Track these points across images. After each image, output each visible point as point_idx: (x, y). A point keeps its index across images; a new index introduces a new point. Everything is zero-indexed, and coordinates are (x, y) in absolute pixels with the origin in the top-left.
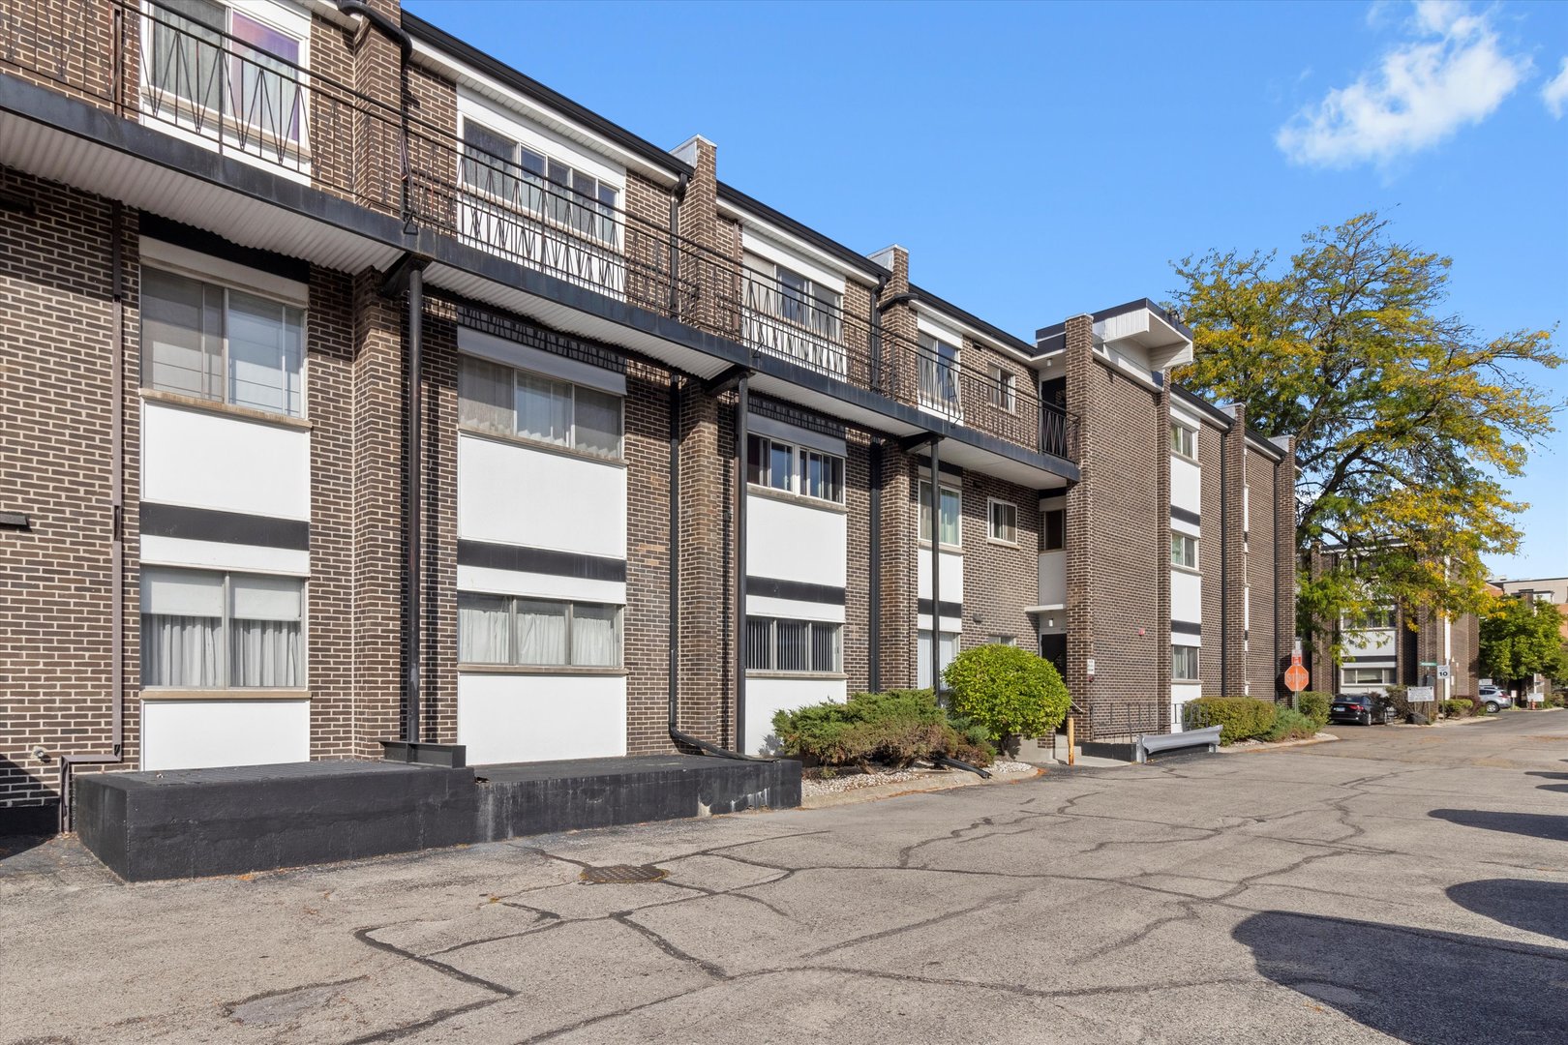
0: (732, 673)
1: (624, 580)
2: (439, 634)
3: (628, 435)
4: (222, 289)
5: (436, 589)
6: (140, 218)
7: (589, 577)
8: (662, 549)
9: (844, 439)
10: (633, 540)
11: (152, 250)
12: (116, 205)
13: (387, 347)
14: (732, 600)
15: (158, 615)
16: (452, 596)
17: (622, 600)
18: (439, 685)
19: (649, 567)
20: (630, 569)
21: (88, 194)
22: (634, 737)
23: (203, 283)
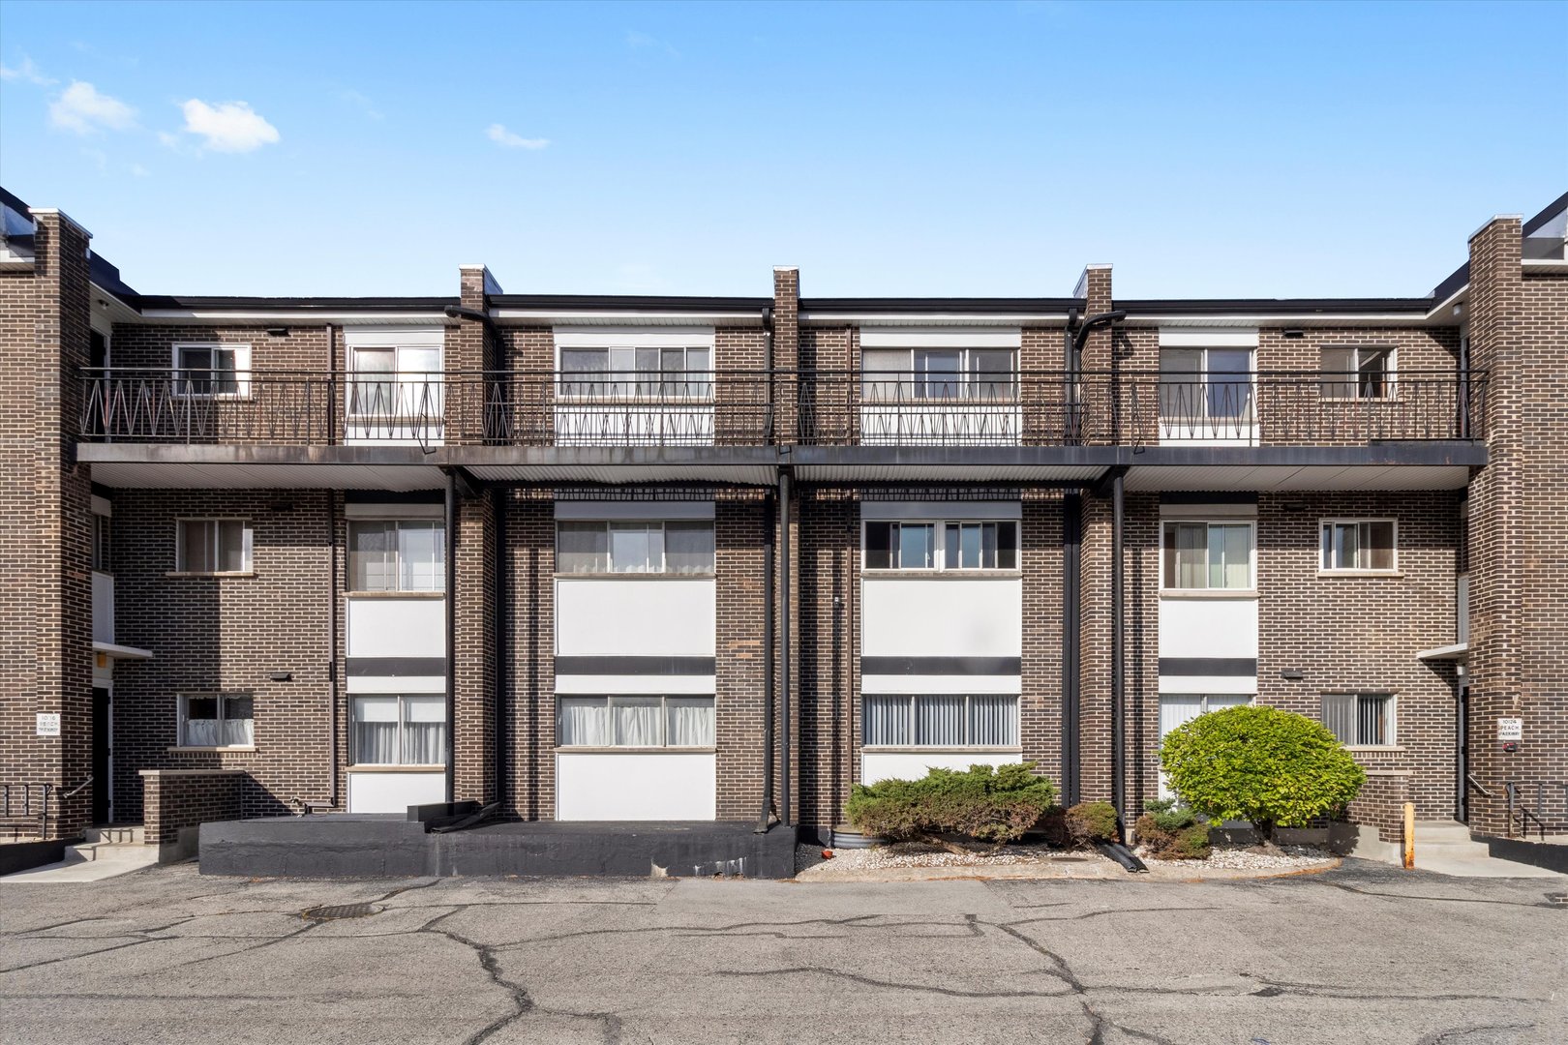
0: (845, 749)
1: (713, 673)
2: (540, 726)
3: (718, 551)
4: (394, 522)
5: (537, 694)
6: (345, 495)
7: (676, 674)
8: (757, 643)
9: (1019, 500)
10: (723, 638)
11: (353, 511)
12: (330, 492)
13: (473, 532)
14: (845, 682)
15: (370, 723)
16: (550, 698)
17: (712, 690)
18: (540, 762)
19: (742, 660)
20: (721, 663)
21: (317, 490)
22: (722, 805)
23: (384, 521)
